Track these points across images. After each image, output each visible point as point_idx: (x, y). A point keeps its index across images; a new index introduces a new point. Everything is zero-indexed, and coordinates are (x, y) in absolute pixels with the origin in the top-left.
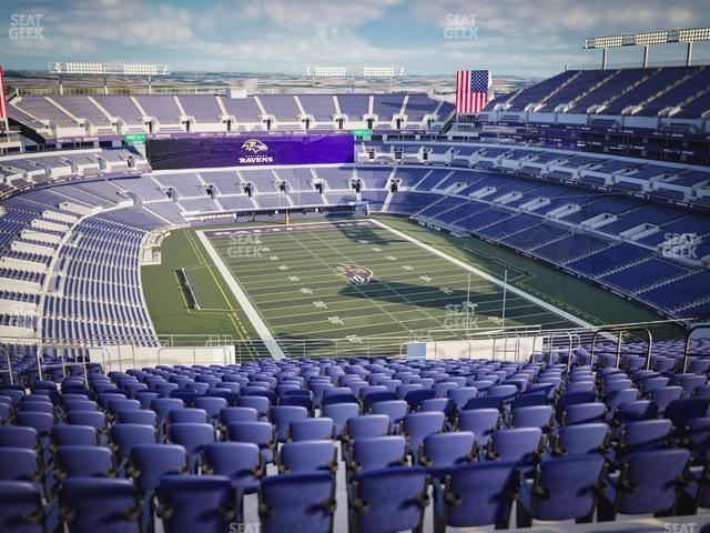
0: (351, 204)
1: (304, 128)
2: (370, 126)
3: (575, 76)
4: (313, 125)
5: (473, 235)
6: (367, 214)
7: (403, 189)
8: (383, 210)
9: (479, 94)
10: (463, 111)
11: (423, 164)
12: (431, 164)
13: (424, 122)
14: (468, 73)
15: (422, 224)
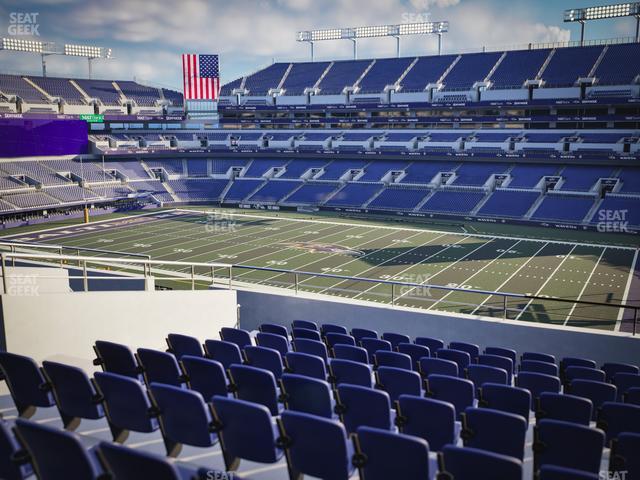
0: (130, 196)
1: (15, 111)
2: (96, 110)
3: (290, 68)
4: (26, 107)
5: (322, 209)
6: (159, 205)
7: (174, 177)
8: (177, 199)
9: (210, 79)
10: (193, 97)
11: (177, 151)
12: (187, 151)
13: (158, 107)
14: (195, 56)
15: (246, 206)
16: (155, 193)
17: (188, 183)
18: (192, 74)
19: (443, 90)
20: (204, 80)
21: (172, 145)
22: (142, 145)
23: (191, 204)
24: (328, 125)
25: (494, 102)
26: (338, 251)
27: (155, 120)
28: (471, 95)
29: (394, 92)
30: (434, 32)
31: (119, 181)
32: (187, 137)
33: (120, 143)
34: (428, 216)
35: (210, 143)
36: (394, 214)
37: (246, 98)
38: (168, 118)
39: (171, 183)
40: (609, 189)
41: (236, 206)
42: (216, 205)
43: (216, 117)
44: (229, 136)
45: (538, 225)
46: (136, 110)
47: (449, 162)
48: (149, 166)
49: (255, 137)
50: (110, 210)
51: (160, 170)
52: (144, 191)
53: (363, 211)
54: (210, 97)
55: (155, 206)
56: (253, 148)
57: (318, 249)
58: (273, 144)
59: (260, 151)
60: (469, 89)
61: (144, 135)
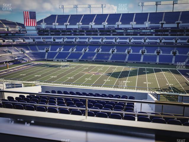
0: (16, 59)
3: (57, 16)
5: (80, 60)
6: (26, 61)
7: (27, 52)
8: (32, 59)
9: (33, 20)
10: (28, 25)
11: (26, 43)
12: (29, 43)
13: (18, 28)
14: (28, 12)
15: (55, 61)
16: (24, 57)
17: (33, 53)
18: (27, 18)
19: (108, 24)
20: (31, 20)
21: (24, 41)
22: (13, 41)
23: (36, 60)
24: (73, 35)
25: (123, 28)
26: (102, 74)
27: (17, 33)
28: (116, 26)
29: (92, 25)
30: (102, 7)
31: (10, 54)
32: (28, 38)
33: (6, 41)
34: (113, 62)
35: (36, 40)
36: (103, 61)
37: (46, 26)
38: (21, 32)
39: (27, 54)
40: (160, 53)
41: (52, 61)
42: (45, 60)
43: (36, 32)
44: (41, 38)
45: (145, 63)
46: (10, 29)
47: (113, 45)
48: (18, 48)
49: (51, 38)
50: (11, 64)
51: (22, 50)
52: (20, 57)
53: (93, 61)
54: (33, 25)
55: (25, 62)
56: (51, 42)
57: (95, 74)
58: (57, 40)
59: (53, 43)
60: (115, 24)
61: (13, 38)
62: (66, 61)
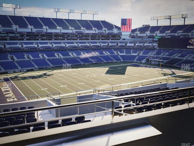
15: (11, 72)
62: (26, 71)
